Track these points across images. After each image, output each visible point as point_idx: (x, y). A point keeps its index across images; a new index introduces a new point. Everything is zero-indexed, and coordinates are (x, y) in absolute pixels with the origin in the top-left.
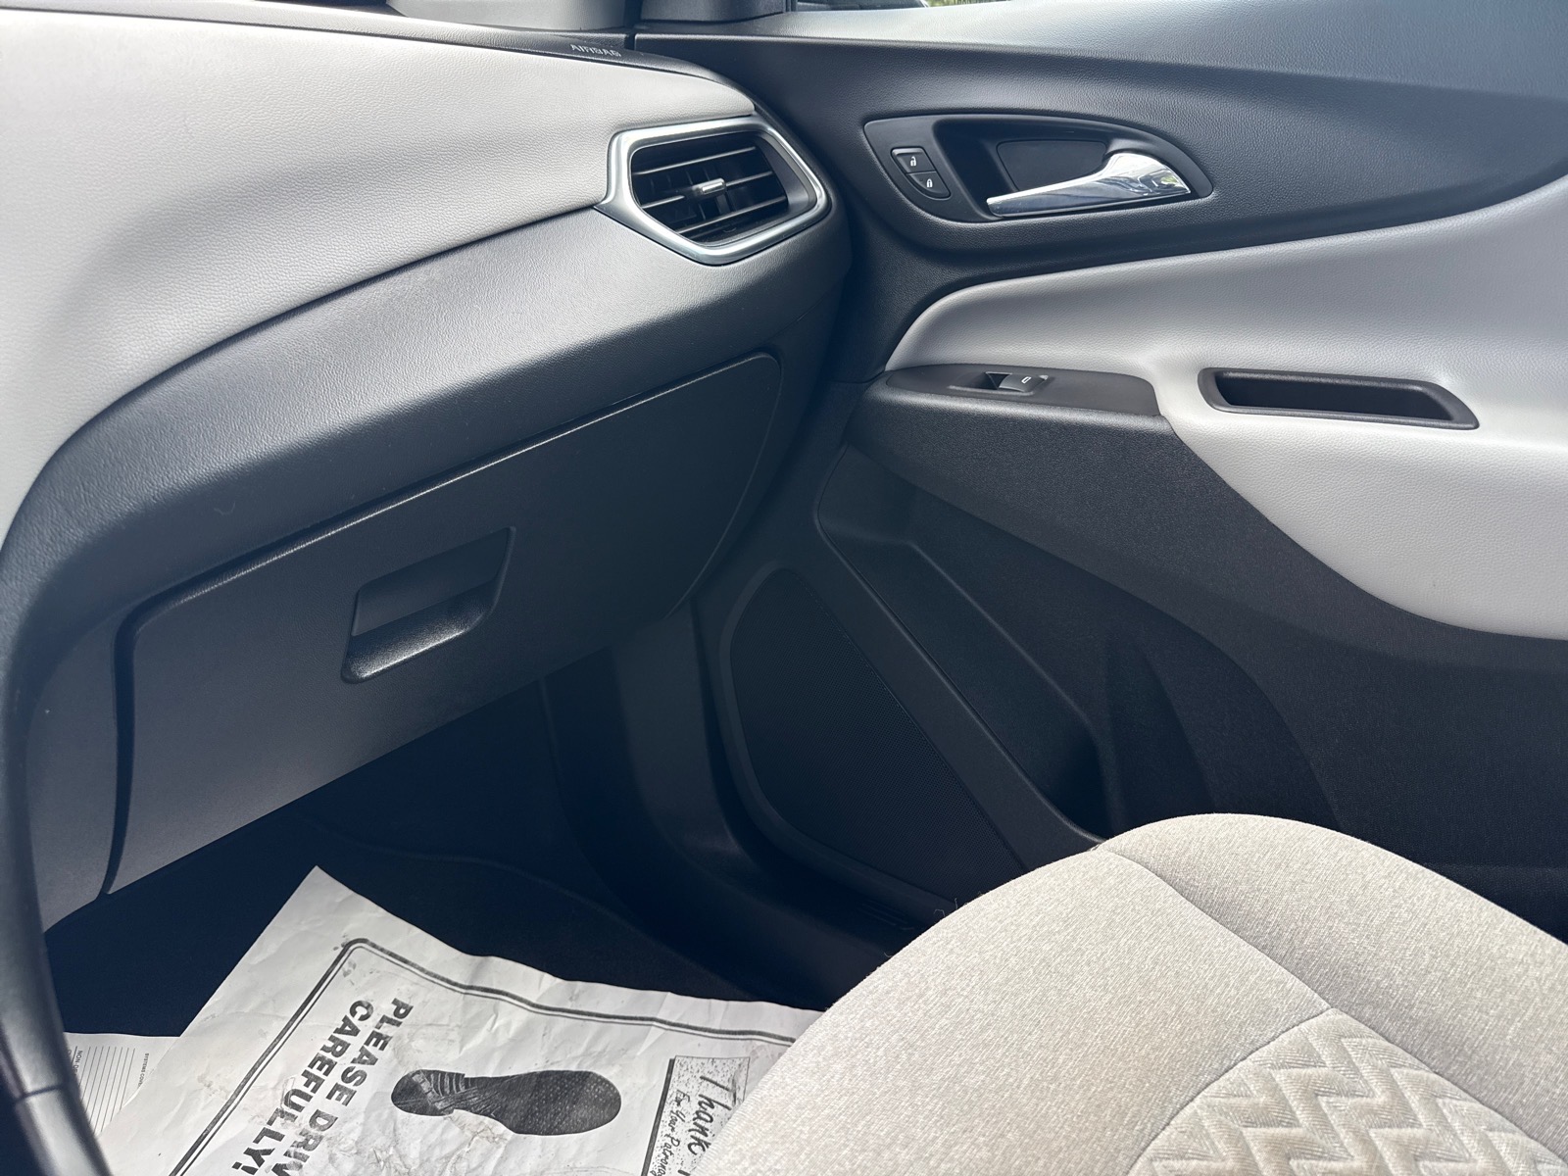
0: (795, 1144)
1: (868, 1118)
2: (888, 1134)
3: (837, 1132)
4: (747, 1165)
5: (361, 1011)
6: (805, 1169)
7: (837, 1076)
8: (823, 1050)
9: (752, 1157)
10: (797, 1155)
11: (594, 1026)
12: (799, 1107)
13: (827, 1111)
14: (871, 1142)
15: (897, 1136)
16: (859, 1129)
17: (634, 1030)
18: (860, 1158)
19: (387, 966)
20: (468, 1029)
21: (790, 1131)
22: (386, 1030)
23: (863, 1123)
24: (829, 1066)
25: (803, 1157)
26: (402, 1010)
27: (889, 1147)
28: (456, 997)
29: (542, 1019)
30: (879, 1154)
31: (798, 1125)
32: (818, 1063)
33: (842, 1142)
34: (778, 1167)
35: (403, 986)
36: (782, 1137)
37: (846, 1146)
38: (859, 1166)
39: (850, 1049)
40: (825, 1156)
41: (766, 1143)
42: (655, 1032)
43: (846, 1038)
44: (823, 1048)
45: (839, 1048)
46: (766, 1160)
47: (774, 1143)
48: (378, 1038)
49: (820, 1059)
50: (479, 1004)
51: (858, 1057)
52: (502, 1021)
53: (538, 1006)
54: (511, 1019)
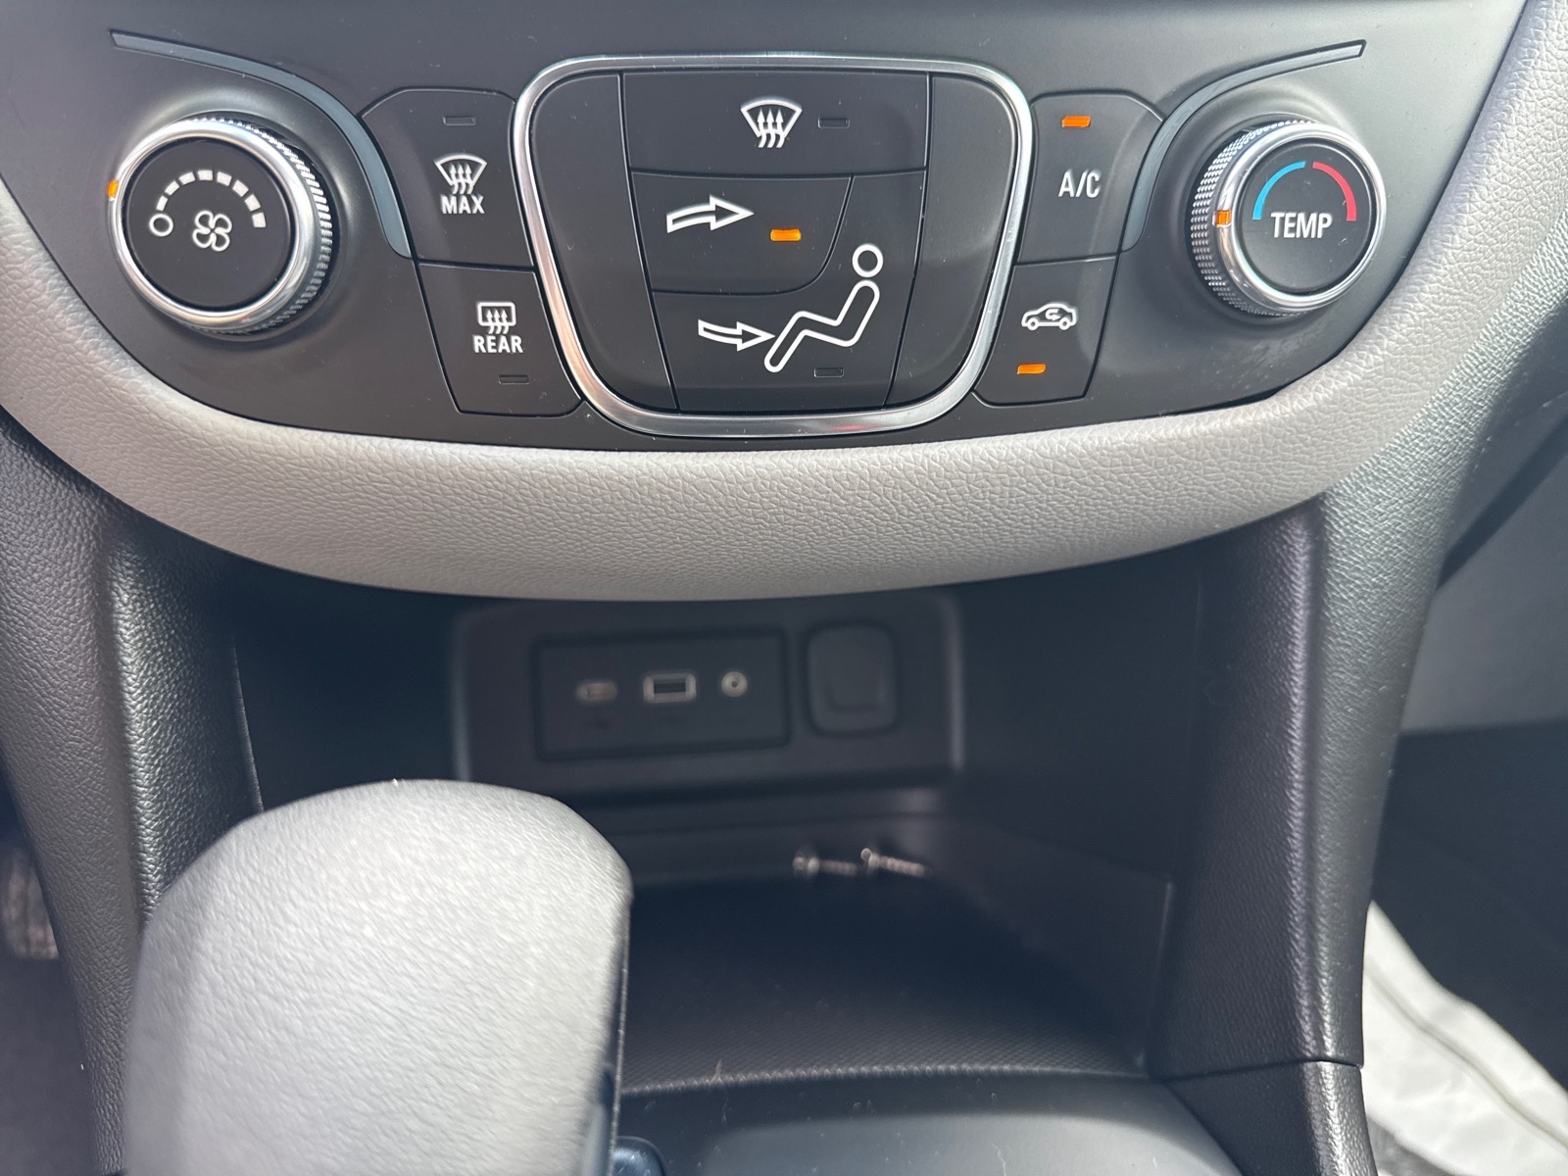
52: (1462, 1097)
53: (1514, 1106)
54: (1474, 1104)
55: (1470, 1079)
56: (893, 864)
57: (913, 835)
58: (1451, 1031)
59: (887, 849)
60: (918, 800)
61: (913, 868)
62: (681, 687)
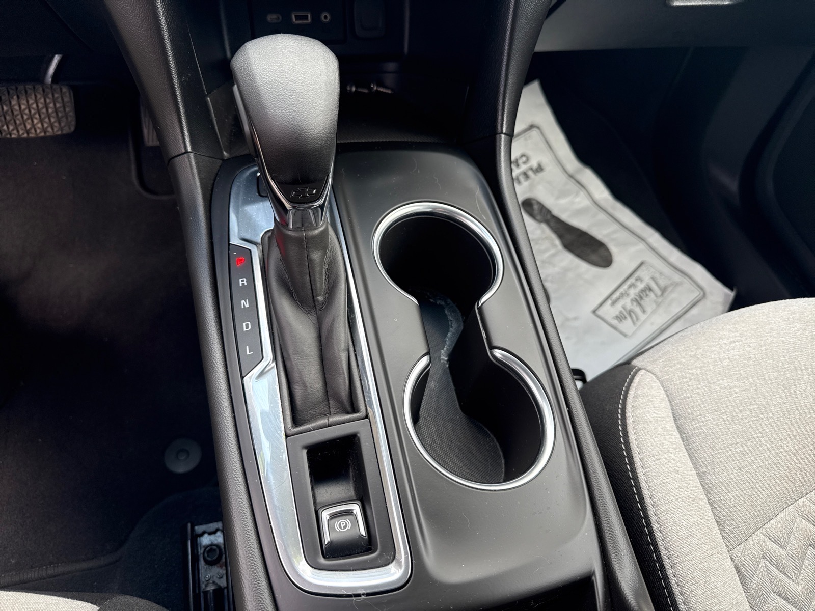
0: (762, 342)
1: (800, 353)
2: (804, 365)
3: (783, 349)
4: (737, 335)
5: (524, 159)
6: (761, 353)
7: (796, 329)
8: (794, 314)
9: (741, 334)
10: (762, 346)
11: (615, 226)
12: (771, 329)
13: (783, 339)
14: (796, 363)
15: (808, 368)
16: (794, 355)
17: (633, 239)
18: (788, 365)
19: (543, 145)
20: (563, 194)
21: (763, 335)
22: (530, 173)
23: (797, 354)
24: (794, 322)
25: (763, 348)
26: (539, 169)
27: (802, 370)
28: (563, 178)
29: (595, 209)
30: (796, 370)
31: (768, 336)
32: (789, 318)
33: (784, 354)
34: (751, 345)
35: (545, 159)
36: (758, 335)
37: (784, 357)
38: (785, 368)
39: (807, 322)
40: (773, 354)
41: (750, 333)
42: (641, 246)
43: (808, 317)
44: (794, 313)
45: (802, 318)
46: (747, 339)
47: (753, 335)
48: (525, 174)
49: (791, 317)
50: (572, 186)
51: (809, 327)
52: (578, 200)
53: (595, 203)
54: (582, 201)
55: (582, 194)
56: (381, 89)
57: (389, 79)
58: (579, 177)
59: (380, 84)
60: (391, 66)
61: (389, 91)
62: (306, 18)
